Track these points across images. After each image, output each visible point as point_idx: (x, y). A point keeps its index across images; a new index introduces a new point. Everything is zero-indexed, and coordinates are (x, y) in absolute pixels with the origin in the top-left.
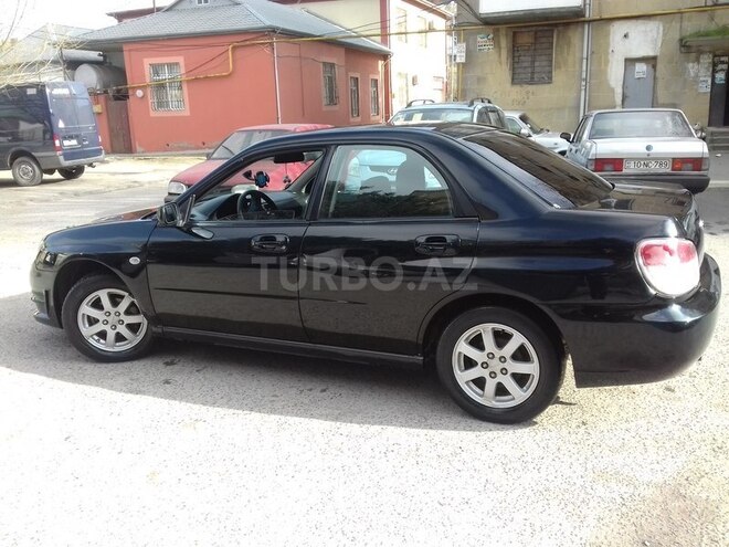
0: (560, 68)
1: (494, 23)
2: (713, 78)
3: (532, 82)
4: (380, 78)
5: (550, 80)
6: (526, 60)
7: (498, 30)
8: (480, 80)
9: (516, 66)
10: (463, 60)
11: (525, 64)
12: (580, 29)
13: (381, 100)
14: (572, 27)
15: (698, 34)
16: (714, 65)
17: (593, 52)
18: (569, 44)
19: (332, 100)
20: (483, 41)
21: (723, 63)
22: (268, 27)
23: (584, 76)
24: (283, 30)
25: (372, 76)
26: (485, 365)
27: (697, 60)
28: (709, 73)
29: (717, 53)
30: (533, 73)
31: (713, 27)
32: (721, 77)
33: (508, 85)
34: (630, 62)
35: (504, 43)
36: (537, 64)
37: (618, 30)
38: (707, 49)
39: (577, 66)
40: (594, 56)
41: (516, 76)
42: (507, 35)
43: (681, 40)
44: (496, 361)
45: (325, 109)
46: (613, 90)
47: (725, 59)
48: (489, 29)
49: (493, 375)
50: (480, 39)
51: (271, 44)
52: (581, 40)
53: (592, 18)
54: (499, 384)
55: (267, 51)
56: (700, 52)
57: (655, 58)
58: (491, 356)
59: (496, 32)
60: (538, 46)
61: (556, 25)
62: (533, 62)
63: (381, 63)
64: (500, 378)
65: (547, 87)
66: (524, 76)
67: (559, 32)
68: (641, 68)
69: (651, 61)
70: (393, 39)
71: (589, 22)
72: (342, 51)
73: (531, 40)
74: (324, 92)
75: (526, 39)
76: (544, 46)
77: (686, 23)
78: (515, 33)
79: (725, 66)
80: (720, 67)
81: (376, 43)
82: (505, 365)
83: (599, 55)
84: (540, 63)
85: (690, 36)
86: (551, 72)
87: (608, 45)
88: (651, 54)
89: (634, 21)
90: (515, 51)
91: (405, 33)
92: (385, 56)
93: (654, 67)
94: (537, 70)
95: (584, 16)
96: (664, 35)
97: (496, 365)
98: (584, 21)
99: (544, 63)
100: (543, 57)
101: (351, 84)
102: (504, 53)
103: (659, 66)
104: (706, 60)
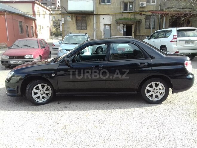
0: (89, 26)
1: (72, 13)
2: (123, 30)
3: (82, 29)
4: (34, 26)
5: (86, 29)
6: (80, 23)
7: (72, 15)
8: (68, 28)
9: (77, 25)
10: (64, 22)
11: (80, 24)
12: (93, 16)
13: (34, 32)
14: (91, 16)
15: (120, 19)
16: (123, 26)
17: (96, 22)
18: (90, 20)
19: (22, 32)
20: (68, 18)
21: (125, 26)
22: (4, 10)
23: (94, 28)
24: (8, 11)
25: (31, 26)
26: (153, 91)
27: (120, 25)
28: (122, 28)
29: (124, 24)
30: (82, 27)
31: (122, 18)
32: (125, 29)
33: (76, 29)
34: (105, 25)
35: (74, 19)
36: (83, 24)
37: (102, 17)
38: (122, 23)
39: (93, 25)
40: (97, 23)
41: (78, 27)
42: (75, 17)
43: (116, 20)
44: (155, 90)
45: (20, 34)
46: (101, 32)
47: (126, 25)
48: (70, 15)
49: (155, 93)
50: (68, 17)
51: (4, 15)
52: (93, 19)
53: (96, 14)
54: (156, 95)
55: (3, 17)
56: (120, 23)
57: (110, 24)
58: (154, 89)
59: (72, 16)
60: (83, 20)
61: (87, 15)
62: (82, 24)
63: (33, 22)
64: (156, 94)
65: (85, 30)
66: (80, 27)
67: (88, 17)
68: (107, 27)
69: (110, 25)
70: (37, 15)
71: (95, 15)
72: (24, 18)
73: (81, 18)
74: (20, 29)
75: (79, 18)
76: (84, 20)
77: (117, 16)
78: (77, 16)
79: (126, 27)
80: (125, 27)
81: (31, 16)
82: (157, 91)
83: (98, 23)
84: (84, 24)
85: (118, 19)
86: (86, 27)
87: (100, 21)
88: (110, 23)
89: (105, 15)
90: (77, 21)
91: (39, 14)
92: (35, 20)
93: (110, 26)
94: (83, 26)
95: (94, 13)
96: (112, 19)
97: (155, 91)
98: (94, 15)
99: (85, 24)
100: (84, 23)
101: (26, 27)
102: (74, 21)
103: (111, 26)
104: (122, 25)
